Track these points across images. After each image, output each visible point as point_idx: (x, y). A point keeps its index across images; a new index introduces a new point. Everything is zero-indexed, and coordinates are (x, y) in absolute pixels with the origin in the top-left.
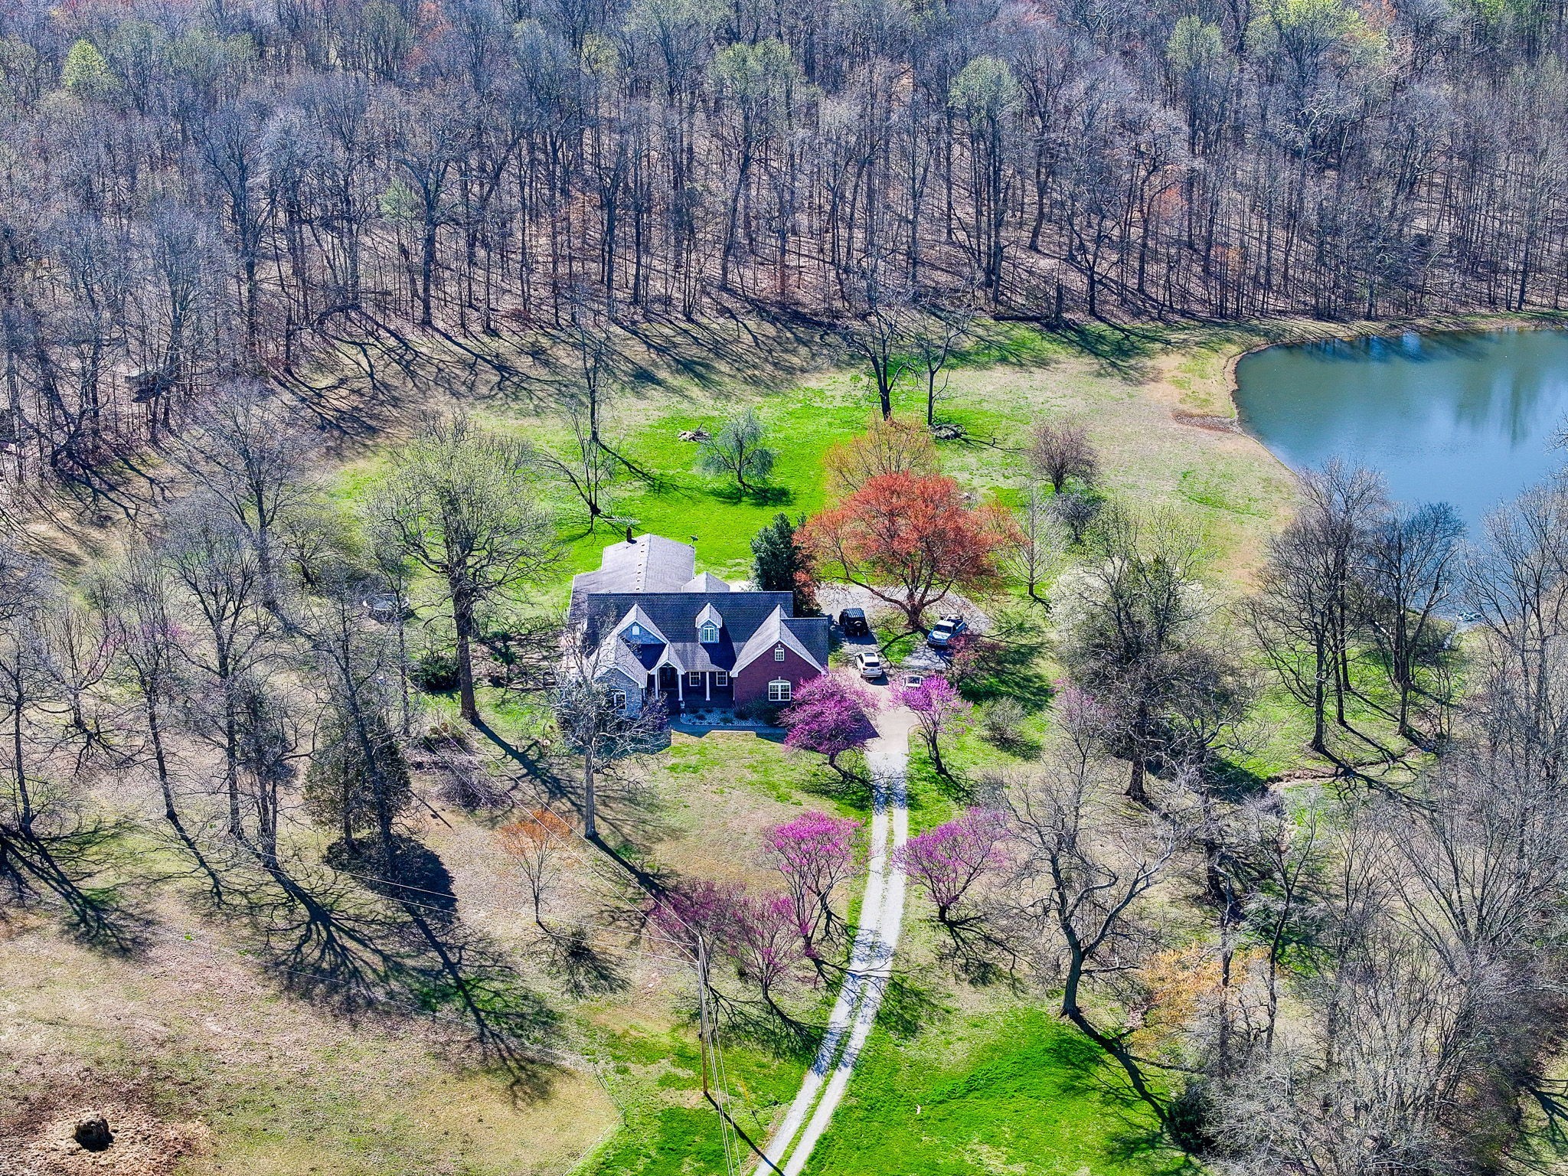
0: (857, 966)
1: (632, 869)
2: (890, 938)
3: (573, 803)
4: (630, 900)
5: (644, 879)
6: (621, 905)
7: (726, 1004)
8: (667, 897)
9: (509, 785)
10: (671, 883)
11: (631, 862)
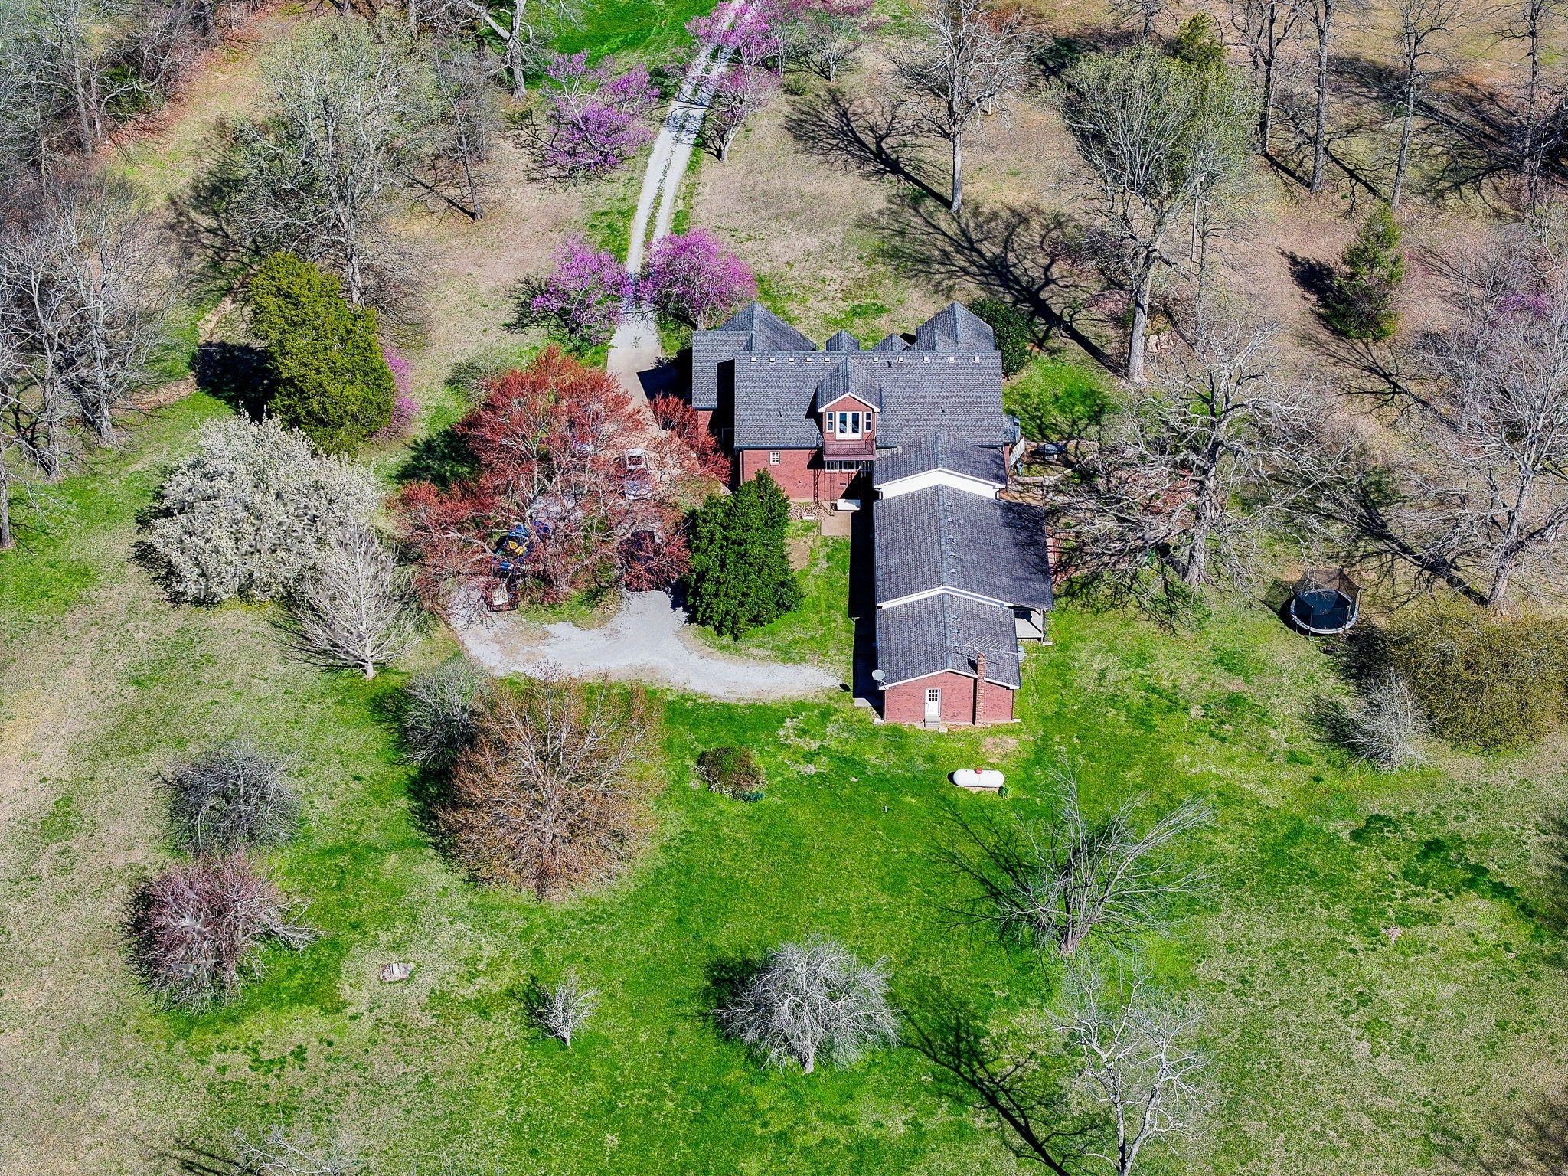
0: (697, 113)
1: (908, 177)
2: (665, 135)
3: (979, 252)
4: (905, 145)
5: (894, 167)
6: (914, 140)
7: (814, 68)
8: (872, 152)
9: (1055, 272)
10: (869, 168)
11: (909, 184)
